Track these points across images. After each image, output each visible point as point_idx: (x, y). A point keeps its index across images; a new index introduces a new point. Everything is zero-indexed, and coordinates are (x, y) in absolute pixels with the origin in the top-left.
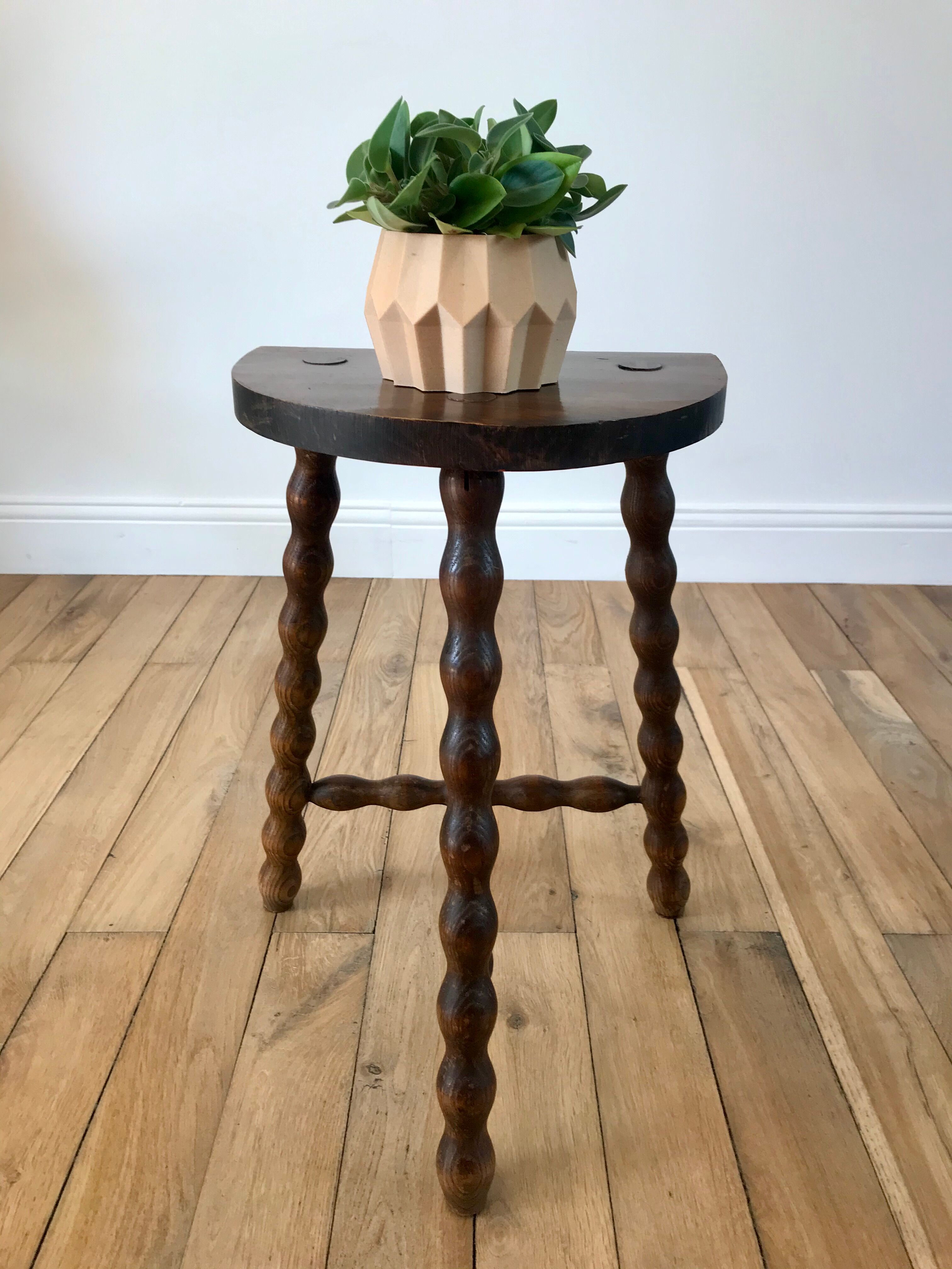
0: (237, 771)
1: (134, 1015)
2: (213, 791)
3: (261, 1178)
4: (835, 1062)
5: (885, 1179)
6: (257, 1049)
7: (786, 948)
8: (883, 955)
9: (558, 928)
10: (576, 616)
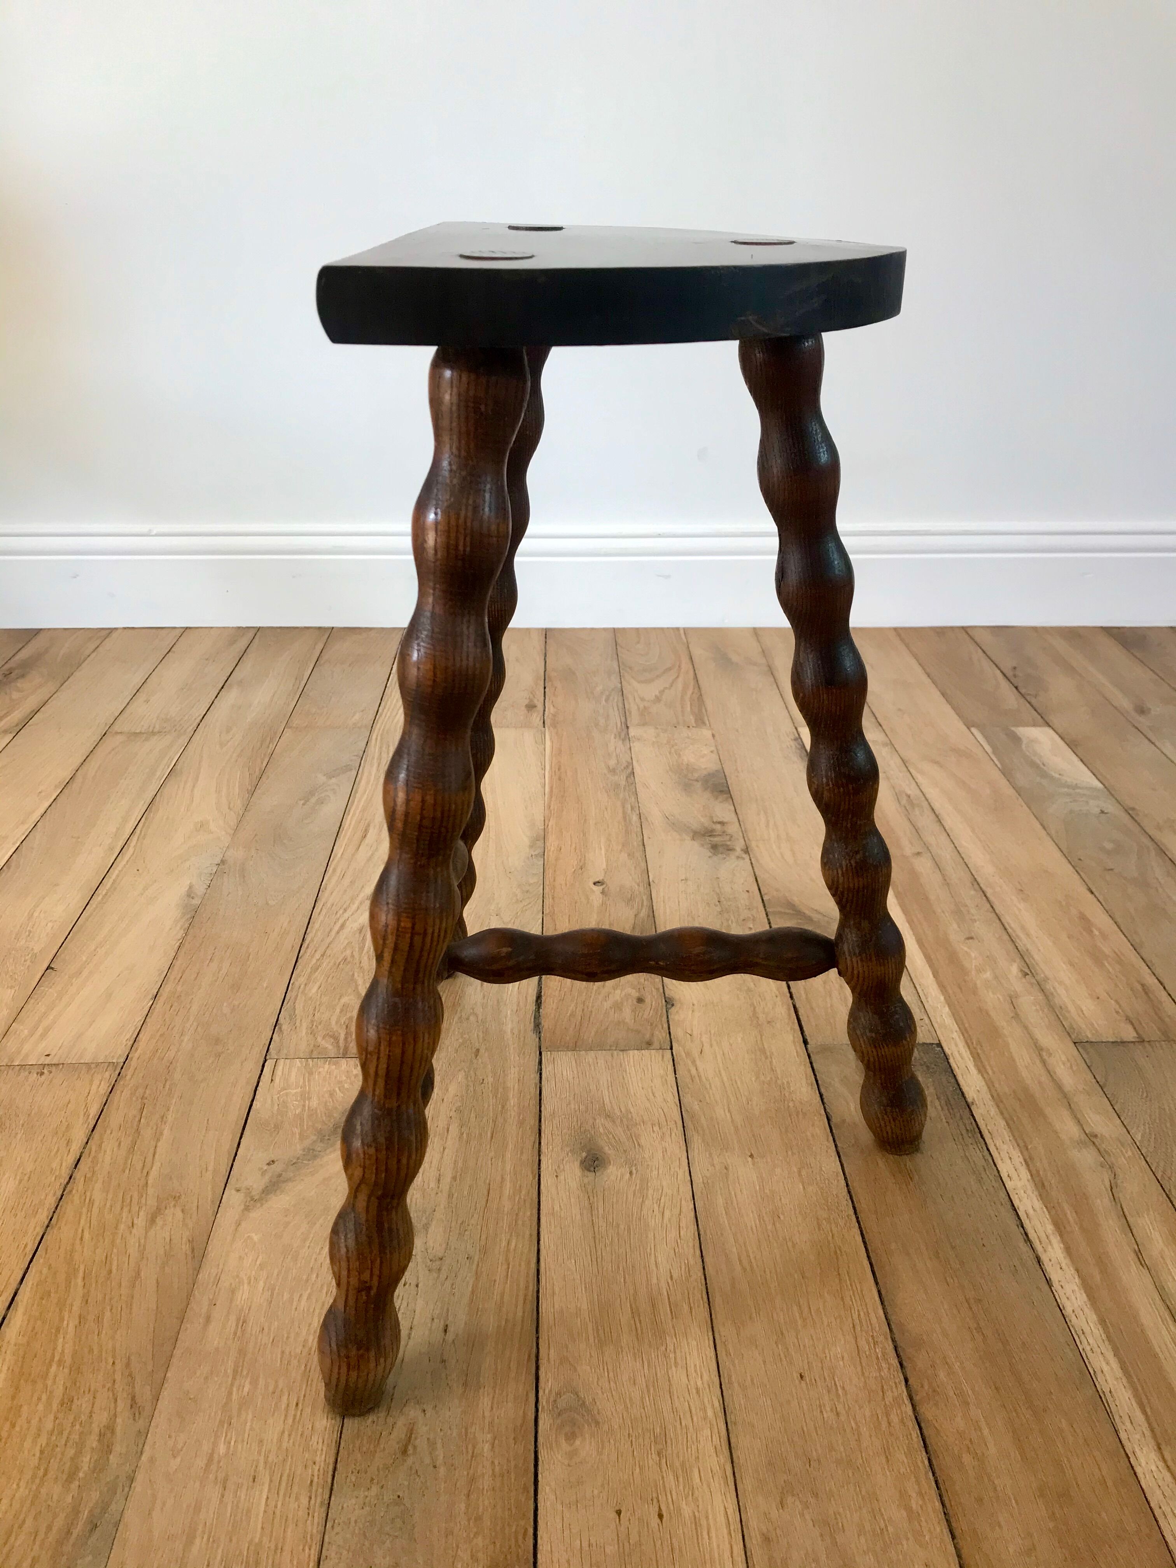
0: (223, 862)
1: (75, 1168)
2: (191, 887)
3: (245, 1373)
4: (1016, 1203)
5: (1088, 1348)
6: (242, 1207)
7: (948, 1062)
8: (1075, 1068)
9: (649, 1044)
10: (670, 669)
